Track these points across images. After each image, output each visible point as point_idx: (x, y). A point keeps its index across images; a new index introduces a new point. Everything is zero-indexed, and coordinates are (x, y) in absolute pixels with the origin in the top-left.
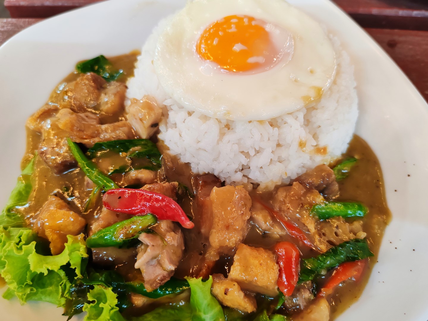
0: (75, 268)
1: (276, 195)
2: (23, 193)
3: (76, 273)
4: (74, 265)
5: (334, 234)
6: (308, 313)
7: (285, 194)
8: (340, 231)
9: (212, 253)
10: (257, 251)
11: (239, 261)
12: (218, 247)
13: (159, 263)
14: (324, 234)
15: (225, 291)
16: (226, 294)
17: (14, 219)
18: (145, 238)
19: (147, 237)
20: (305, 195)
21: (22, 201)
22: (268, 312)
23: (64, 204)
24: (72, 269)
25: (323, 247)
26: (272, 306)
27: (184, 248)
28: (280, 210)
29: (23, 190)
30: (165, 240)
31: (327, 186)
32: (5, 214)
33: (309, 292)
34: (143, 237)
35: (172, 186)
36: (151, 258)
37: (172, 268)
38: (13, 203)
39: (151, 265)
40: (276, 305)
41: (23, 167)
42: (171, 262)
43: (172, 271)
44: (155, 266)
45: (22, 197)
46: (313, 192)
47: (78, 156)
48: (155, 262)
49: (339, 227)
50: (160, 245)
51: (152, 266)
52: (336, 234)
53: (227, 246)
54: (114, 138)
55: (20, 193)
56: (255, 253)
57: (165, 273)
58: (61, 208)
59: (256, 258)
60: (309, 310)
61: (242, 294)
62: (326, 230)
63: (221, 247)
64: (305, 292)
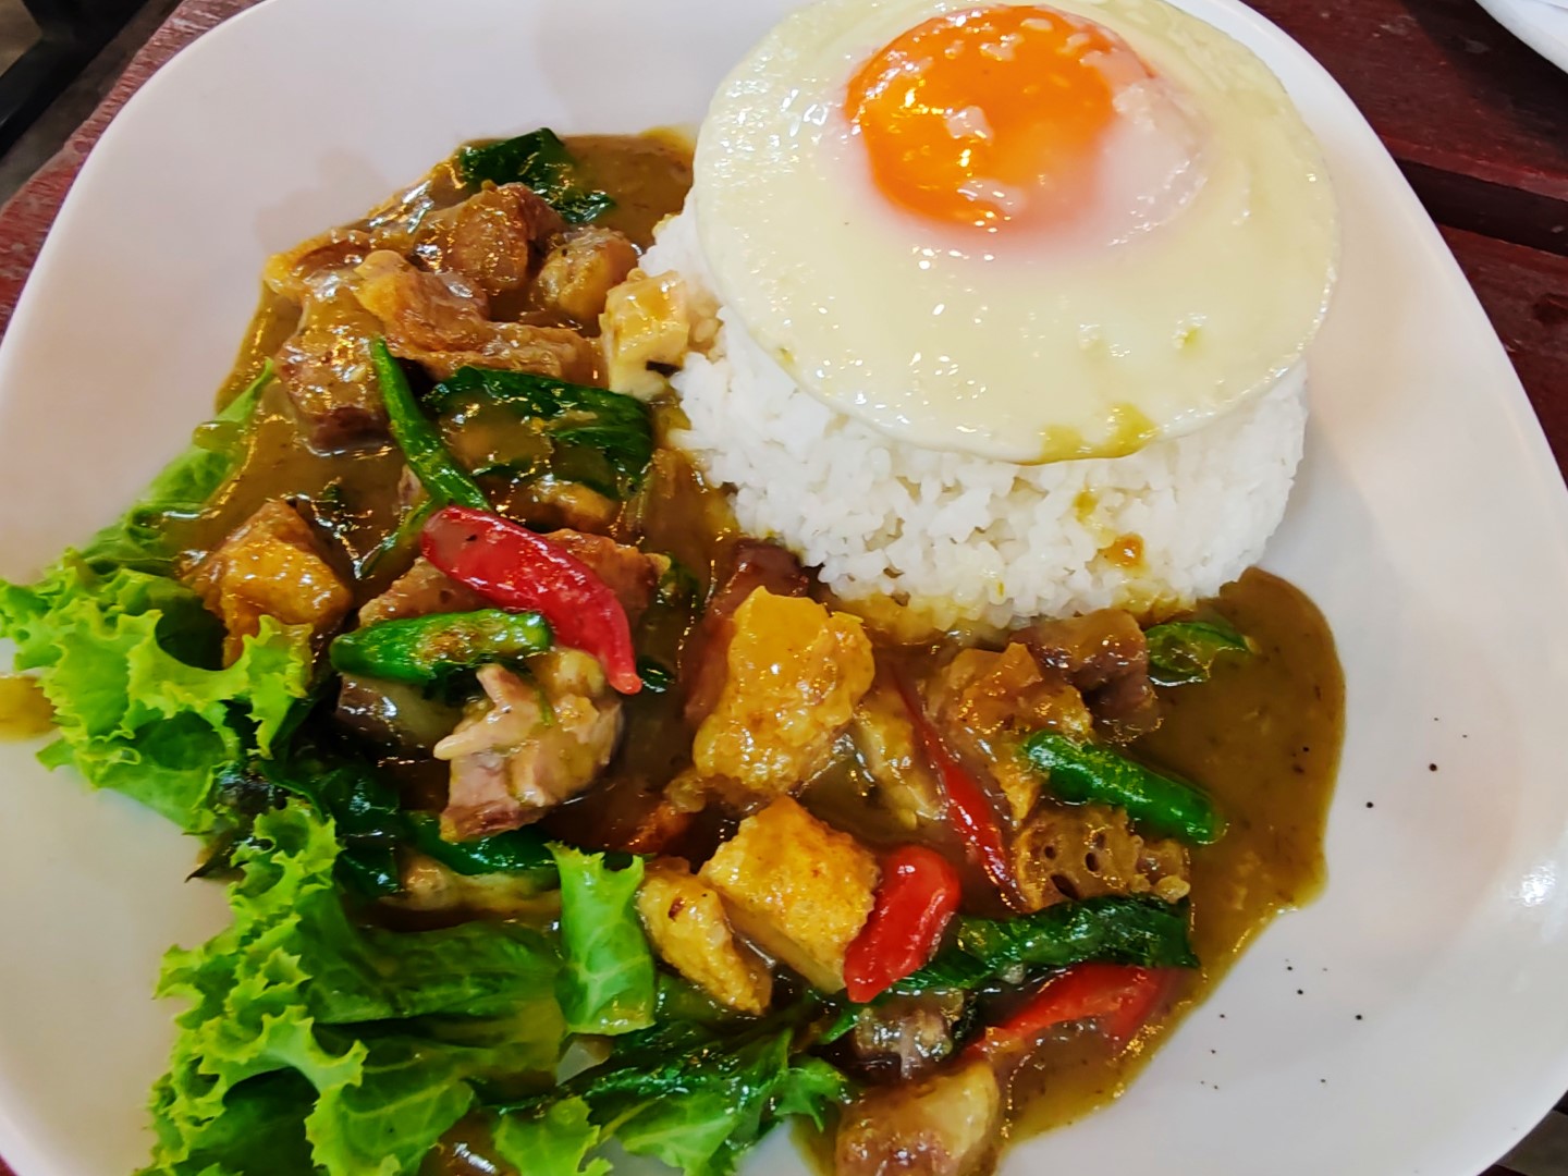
0: (260, 722)
1: (945, 669)
2: (198, 476)
3: (255, 736)
4: (262, 711)
5: (1084, 863)
6: (919, 1096)
7: (971, 670)
8: (1105, 857)
9: (687, 787)
10: (828, 834)
11: (755, 836)
12: (711, 775)
13: (507, 773)
14: (1050, 853)
15: (673, 907)
16: (672, 914)
17: (144, 546)
18: (495, 678)
19: (503, 678)
20: (1032, 692)
21: (187, 498)
22: (795, 1042)
23: (302, 529)
24: (249, 720)
25: (1034, 893)
26: (815, 1029)
27: (605, 761)
28: (942, 718)
29: (200, 466)
30: (553, 710)
31: (1111, 680)
32: (124, 526)
33: (941, 1028)
34: (489, 676)
35: (648, 565)
36: (489, 744)
37: (538, 797)
38: (158, 499)
39: (484, 767)
40: (827, 1028)
41: (224, 403)
42: (542, 782)
43: (533, 809)
44: (492, 772)
45: (188, 485)
46: (1061, 692)
47: (393, 400)
48: (494, 761)
49: (1107, 843)
50: (529, 718)
51: (484, 771)
52: (1091, 862)
53: (738, 779)
54: (523, 364)
55: (187, 476)
56: (816, 836)
57: (514, 805)
58: (288, 536)
59: (811, 848)
60: (925, 1087)
61: (721, 935)
62: (1061, 842)
63: (721, 778)
64: (927, 1023)
